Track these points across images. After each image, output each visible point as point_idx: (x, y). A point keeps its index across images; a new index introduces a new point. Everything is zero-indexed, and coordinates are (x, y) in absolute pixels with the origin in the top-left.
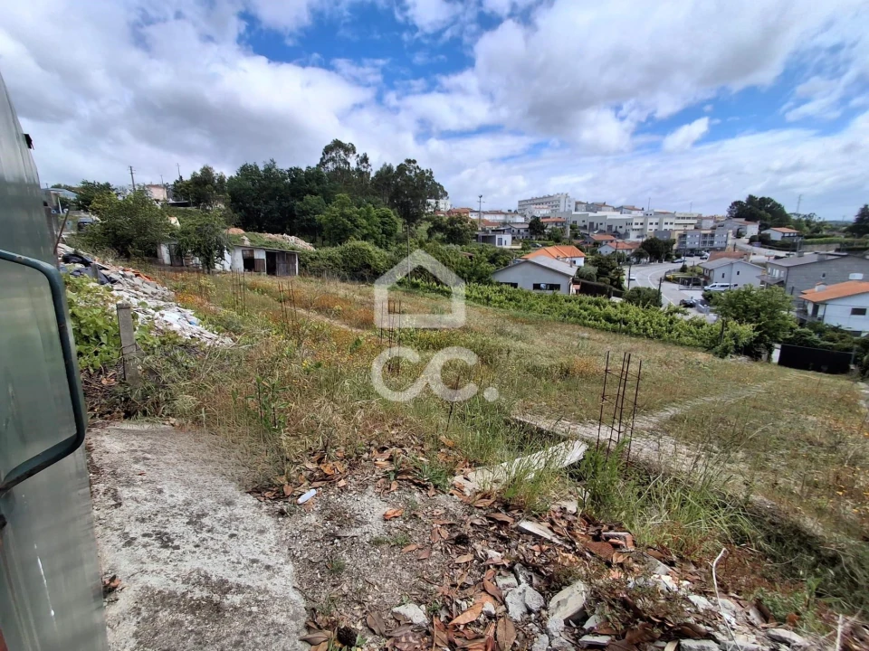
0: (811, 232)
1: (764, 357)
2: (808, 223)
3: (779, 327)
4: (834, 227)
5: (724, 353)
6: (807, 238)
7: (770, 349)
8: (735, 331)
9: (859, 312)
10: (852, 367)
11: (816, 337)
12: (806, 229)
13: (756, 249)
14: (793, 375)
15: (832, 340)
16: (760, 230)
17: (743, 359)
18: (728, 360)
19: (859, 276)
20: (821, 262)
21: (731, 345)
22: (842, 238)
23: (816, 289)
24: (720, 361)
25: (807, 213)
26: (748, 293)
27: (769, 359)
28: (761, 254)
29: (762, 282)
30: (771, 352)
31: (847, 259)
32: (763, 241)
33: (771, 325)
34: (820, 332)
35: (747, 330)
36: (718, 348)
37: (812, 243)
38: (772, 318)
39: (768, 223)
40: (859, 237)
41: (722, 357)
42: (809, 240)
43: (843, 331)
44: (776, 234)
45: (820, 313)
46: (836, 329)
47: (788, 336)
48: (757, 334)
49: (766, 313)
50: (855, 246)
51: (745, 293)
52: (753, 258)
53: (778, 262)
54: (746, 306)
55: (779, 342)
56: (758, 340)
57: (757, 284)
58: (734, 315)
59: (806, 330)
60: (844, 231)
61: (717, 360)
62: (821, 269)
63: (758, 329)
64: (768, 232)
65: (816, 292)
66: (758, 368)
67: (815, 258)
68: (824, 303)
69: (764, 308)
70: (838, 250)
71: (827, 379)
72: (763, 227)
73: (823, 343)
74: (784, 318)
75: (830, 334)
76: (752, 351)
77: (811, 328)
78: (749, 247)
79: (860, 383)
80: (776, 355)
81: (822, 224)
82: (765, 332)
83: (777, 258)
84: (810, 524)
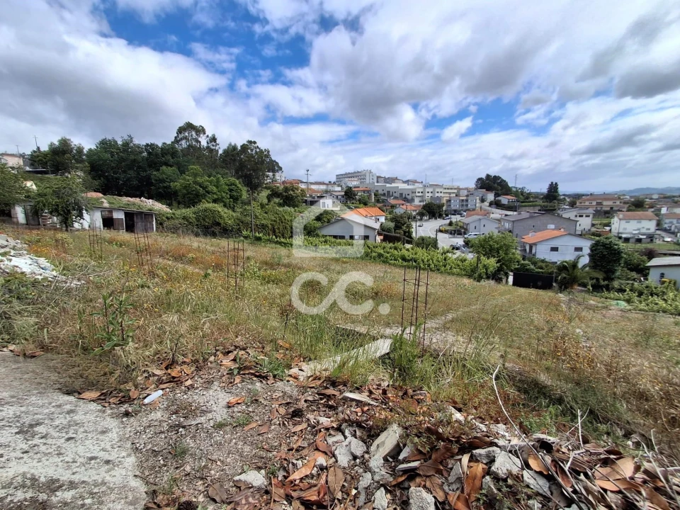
0: (524, 199)
1: (504, 281)
2: (522, 193)
3: (511, 260)
4: (536, 196)
5: (480, 278)
6: (522, 202)
7: (507, 275)
8: (486, 263)
9: (554, 249)
10: (554, 284)
11: (532, 267)
12: (521, 196)
13: (494, 210)
14: (522, 291)
15: (542, 268)
16: (495, 197)
17: (492, 282)
18: (482, 283)
19: (552, 226)
20: (531, 217)
21: (484, 273)
22: (540, 202)
23: (530, 235)
24: (478, 283)
25: (521, 187)
26: (490, 237)
27: (507, 282)
28: (496, 213)
29: (499, 231)
30: (507, 278)
31: (545, 215)
32: (497, 204)
33: (506, 258)
34: (534, 263)
35: (492, 263)
36: (476, 275)
37: (525, 206)
38: (506, 254)
39: (500, 192)
40: (550, 202)
41: (479, 281)
42: (523, 204)
43: (546, 262)
44: (504, 200)
45: (533, 251)
46: (543, 261)
47: (517, 267)
48: (498, 265)
49: (503, 251)
50: (548, 208)
51: (489, 237)
52: (492, 216)
53: (506, 218)
54: (491, 246)
55: (512, 271)
56: (499, 270)
57: (496, 233)
58: (484, 253)
59: (527, 262)
60: (542, 199)
61: (475, 283)
62: (531, 222)
63: (498, 262)
64: (499, 198)
65: (530, 238)
66: (501, 287)
67: (527, 215)
68: (535, 244)
69: (501, 247)
70: (539, 210)
71: (541, 293)
72: (497, 195)
73: (537, 270)
74: (513, 254)
75: (540, 264)
76: (496, 276)
77: (530, 261)
78: (490, 208)
79: (559, 294)
80: (511, 279)
81: (530, 194)
82: (503, 264)
83: (506, 215)
84: (543, 378)
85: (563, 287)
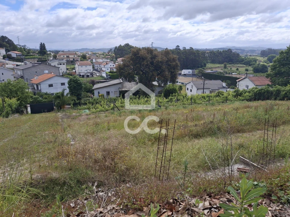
0: (26, 54)
1: (25, 112)
2: (25, 49)
3: (26, 97)
4: (34, 51)
5: (7, 116)
6: (26, 56)
7: (26, 108)
8: (9, 103)
9: (51, 86)
10: (55, 107)
11: (41, 99)
12: (24, 52)
13: (7, 62)
14: (37, 116)
15: (46, 99)
16: (6, 52)
17: (17, 115)
18: (10, 118)
19: (47, 72)
20: (33, 66)
21: (10, 110)
22: (37, 56)
23: (35, 78)
24: (7, 119)
25: (23, 45)
26: (9, 83)
27: (27, 112)
28: (10, 64)
29: (15, 77)
30: (27, 109)
31: (41, 65)
32: (10, 58)
33: (23, 97)
34: (42, 96)
35: (14, 101)
36: (4, 113)
37: (28, 58)
38: (23, 94)
39: (9, 49)
40: (43, 56)
41: (7, 117)
42: (27, 57)
43: (48, 94)
44: (14, 54)
45: (39, 88)
46: (46, 94)
47: (31, 100)
48: (19, 102)
49: (20, 92)
50: (43, 60)
51: (8, 83)
52: (7, 66)
53: (18, 67)
54: (10, 90)
55: (29, 104)
56: (20, 105)
57: (12, 79)
58: (7, 95)
59: (37, 96)
60: (38, 53)
61: (5, 119)
62: (34, 70)
63: (18, 100)
64: (10, 53)
65: (36, 80)
66: (24, 118)
67: (31, 65)
68: (39, 84)
69: (18, 89)
70: (38, 61)
71: (48, 115)
72: (7, 51)
73: (43, 100)
74: (27, 93)
75: (45, 96)
76: (19, 110)
77: (38, 95)
78: (4, 61)
79: (58, 113)
80: (29, 109)
81: (29, 50)
82: (22, 101)
83: (17, 65)
84: (55, 175)
85: (59, 108)
